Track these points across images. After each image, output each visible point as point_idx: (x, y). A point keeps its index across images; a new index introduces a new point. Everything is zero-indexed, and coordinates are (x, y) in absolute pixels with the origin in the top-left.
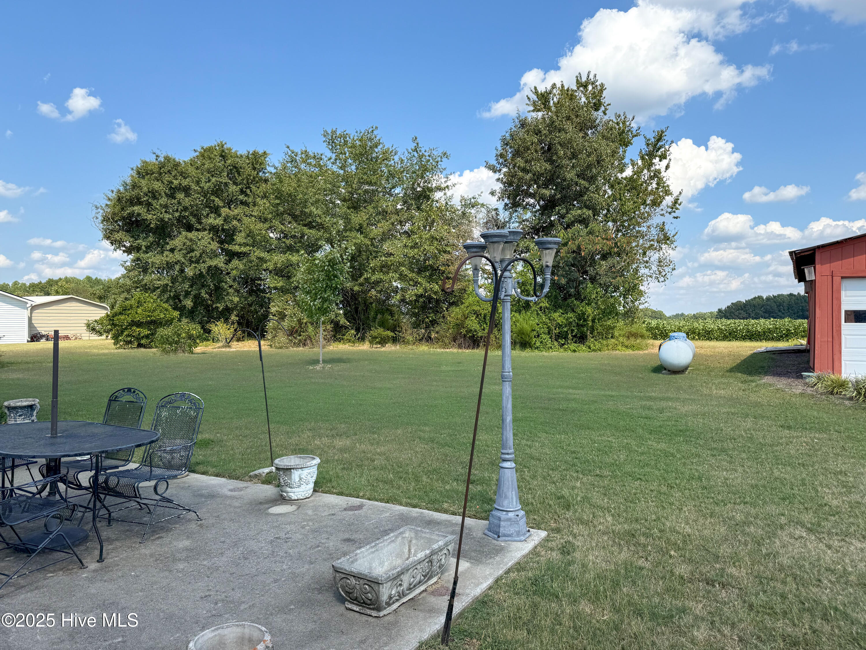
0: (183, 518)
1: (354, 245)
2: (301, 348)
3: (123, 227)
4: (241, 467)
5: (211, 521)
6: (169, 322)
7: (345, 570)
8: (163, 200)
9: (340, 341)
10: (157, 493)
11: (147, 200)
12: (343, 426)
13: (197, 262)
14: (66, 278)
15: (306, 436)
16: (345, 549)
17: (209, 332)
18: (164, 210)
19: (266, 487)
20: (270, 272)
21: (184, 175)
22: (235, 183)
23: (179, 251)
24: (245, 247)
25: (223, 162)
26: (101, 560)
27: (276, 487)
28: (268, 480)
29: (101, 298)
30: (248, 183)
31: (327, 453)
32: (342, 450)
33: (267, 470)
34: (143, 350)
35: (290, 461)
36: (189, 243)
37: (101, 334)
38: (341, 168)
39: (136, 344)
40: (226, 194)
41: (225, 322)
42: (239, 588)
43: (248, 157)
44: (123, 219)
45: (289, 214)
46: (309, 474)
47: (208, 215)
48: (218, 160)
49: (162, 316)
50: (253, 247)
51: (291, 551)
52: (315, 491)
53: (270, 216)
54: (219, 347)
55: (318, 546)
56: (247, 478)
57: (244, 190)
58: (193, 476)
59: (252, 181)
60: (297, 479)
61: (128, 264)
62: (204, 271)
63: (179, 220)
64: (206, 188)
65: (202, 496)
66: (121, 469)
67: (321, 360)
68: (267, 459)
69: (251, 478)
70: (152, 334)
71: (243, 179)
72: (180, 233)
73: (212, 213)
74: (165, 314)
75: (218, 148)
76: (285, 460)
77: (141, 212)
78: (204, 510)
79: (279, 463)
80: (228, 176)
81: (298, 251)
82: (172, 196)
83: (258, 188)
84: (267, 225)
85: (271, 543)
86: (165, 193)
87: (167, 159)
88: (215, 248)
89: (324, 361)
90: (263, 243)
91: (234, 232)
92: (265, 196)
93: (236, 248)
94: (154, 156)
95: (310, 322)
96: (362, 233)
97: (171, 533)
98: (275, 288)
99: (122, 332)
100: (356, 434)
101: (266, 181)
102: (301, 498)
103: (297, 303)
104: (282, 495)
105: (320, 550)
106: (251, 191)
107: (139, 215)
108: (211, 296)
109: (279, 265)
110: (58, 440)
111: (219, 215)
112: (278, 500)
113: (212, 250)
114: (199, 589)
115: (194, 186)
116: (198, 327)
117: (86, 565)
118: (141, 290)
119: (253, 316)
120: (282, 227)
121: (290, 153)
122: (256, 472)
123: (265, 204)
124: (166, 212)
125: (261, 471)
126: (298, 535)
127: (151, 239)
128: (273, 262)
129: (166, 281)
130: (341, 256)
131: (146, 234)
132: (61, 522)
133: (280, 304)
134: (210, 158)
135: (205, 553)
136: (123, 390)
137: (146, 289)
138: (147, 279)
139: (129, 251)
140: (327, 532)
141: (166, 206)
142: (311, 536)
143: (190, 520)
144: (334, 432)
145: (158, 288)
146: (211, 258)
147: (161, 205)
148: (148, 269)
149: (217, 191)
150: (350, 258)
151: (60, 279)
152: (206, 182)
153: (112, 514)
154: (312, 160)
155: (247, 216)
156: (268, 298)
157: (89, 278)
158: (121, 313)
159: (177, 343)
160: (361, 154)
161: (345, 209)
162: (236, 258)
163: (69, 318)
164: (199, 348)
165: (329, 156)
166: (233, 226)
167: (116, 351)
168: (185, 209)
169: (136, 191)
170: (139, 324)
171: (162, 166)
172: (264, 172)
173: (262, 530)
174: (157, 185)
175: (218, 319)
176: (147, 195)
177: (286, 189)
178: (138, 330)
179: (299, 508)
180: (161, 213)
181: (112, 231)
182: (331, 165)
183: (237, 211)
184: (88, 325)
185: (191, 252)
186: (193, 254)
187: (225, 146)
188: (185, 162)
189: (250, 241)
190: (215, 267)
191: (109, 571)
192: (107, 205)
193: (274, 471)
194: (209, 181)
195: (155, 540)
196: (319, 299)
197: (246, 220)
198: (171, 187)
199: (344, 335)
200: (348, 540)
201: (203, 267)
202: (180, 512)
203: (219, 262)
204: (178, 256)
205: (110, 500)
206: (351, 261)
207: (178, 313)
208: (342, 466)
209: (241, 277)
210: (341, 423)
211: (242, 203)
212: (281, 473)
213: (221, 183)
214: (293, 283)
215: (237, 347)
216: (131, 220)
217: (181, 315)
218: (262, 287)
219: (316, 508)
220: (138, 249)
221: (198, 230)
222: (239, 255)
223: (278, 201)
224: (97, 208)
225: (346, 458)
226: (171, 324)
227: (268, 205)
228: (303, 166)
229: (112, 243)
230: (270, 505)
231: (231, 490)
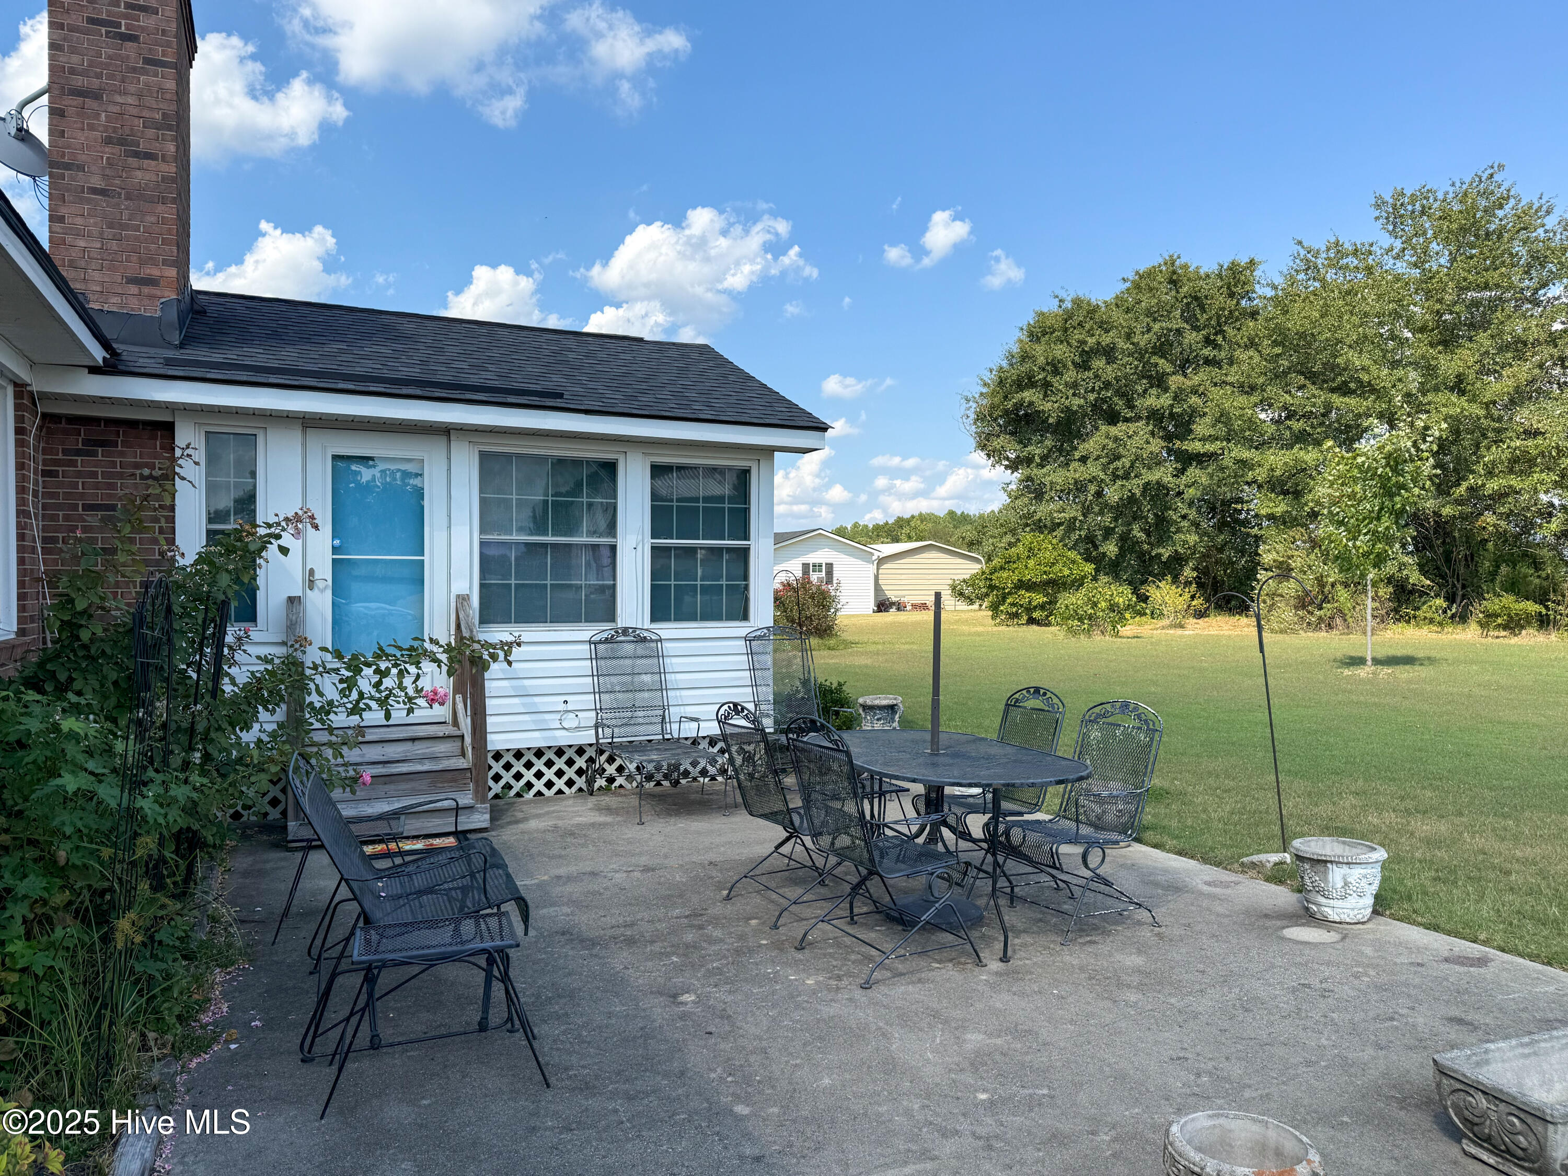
0: (1129, 917)
1: (1445, 420)
2: (1324, 634)
3: (1006, 428)
4: (1224, 845)
5: (1177, 931)
6: (1078, 583)
7: (1464, 1075)
8: (1070, 375)
9: (1408, 622)
10: (1086, 866)
11: (1045, 378)
12: (1429, 794)
13: (1126, 477)
14: (921, 515)
15: (1347, 804)
16: (1453, 1036)
17: (1144, 599)
18: (1071, 391)
19: (1273, 887)
20: (1260, 487)
21: (1106, 326)
22: (1196, 328)
23: (1096, 459)
24: (1212, 442)
25: (1173, 293)
26: (1005, 959)
27: (1293, 891)
28: (1277, 876)
29: (972, 545)
30: (1219, 324)
31: (1397, 843)
32: (1430, 842)
33: (1274, 858)
34: (1035, 627)
35: (1324, 847)
36: (1111, 445)
37: (972, 602)
38: (1415, 265)
39: (1026, 618)
40: (1179, 350)
41: (1174, 582)
42: (1239, 1059)
43: (1220, 276)
44: (1006, 413)
45: (1302, 373)
46: (1365, 877)
47: (1145, 391)
48: (1165, 290)
49: (1066, 572)
50: (1229, 441)
51: (1335, 1015)
52: (1375, 912)
53: (1261, 380)
54: (1163, 628)
55: (1392, 1019)
56: (1236, 866)
57: (1212, 337)
58: (1137, 847)
59: (1227, 318)
60: (1340, 884)
61: (1013, 487)
62: (1138, 492)
63: (1095, 406)
64: (1142, 344)
65: (1157, 884)
66: (1027, 817)
67: (1369, 658)
68: (1273, 837)
69: (1245, 868)
70: (1050, 603)
71: (1211, 318)
72: (1097, 429)
73: (1152, 387)
74: (1070, 569)
75: (1164, 268)
76: (1313, 844)
77: (1034, 399)
78: (1163, 910)
79: (1302, 848)
80: (1182, 315)
81: (1318, 443)
82: (1084, 366)
83: (1239, 329)
84: (1255, 399)
85: (1293, 992)
86: (1073, 362)
87: (1078, 302)
88: (1156, 450)
89: (1377, 661)
90: (1247, 433)
91: (1191, 416)
92: (1252, 344)
93: (1196, 447)
94: (1056, 302)
95: (1342, 583)
96: (1462, 392)
97: (1111, 938)
98: (1271, 517)
99: (1004, 599)
100: (1461, 814)
101: (1254, 314)
102: (1348, 920)
103: (1314, 544)
104: (1307, 909)
105: (1397, 1028)
106: (1224, 338)
107: (1031, 404)
108: (1148, 535)
109: (1278, 473)
110: (941, 760)
111: (1166, 390)
112: (1299, 917)
113: (1151, 453)
114: (1166, 1044)
115: (1121, 344)
116: (1127, 590)
117: (984, 961)
118: (1032, 530)
119: (1225, 571)
120: (1287, 396)
121: (1303, 252)
122: (1255, 858)
123: (1251, 358)
124: (1074, 395)
125: (1263, 857)
126: (1346, 988)
127: (1048, 443)
128: (1267, 466)
129: (1073, 512)
130: (1415, 444)
131: (1042, 436)
132: (950, 886)
133: (1279, 547)
134: (1151, 290)
135: (1171, 984)
136: (1028, 689)
137: (1039, 527)
138: (1043, 510)
139: (1013, 466)
140: (1409, 996)
141: (1075, 385)
142: (1375, 997)
143: (1140, 923)
144: (1410, 804)
145: (1060, 524)
146: (1150, 468)
147: (1066, 384)
148: (1043, 493)
149: (1162, 348)
150: (1435, 448)
151: (913, 517)
152: (1143, 333)
153: (1016, 890)
154: (1350, 259)
155: (1216, 385)
156: (1256, 536)
157: (951, 513)
158: (1002, 568)
159: (1090, 617)
160: (1463, 230)
161: (1424, 349)
162: (1194, 463)
163: (927, 577)
164: (1128, 628)
165: (1386, 246)
166: (1190, 407)
167: (995, 629)
168: (1107, 385)
169: (1028, 366)
170: (1030, 586)
171: (1069, 315)
172: (1250, 299)
173: (1273, 966)
174: (1060, 351)
175: (1161, 576)
176: (1044, 370)
177: (1294, 324)
178: (1028, 595)
179: (1344, 938)
180: (1067, 398)
181: (988, 436)
182: (1392, 261)
183: (1199, 377)
184: (954, 588)
185: (1115, 460)
186: (1118, 464)
187: (1177, 263)
188: (1105, 302)
189: (1221, 430)
190: (1158, 483)
191: (1018, 980)
192: (982, 394)
193: (1289, 861)
194: (1149, 330)
195: (1084, 944)
196: (1365, 534)
197: (1216, 393)
198: (1083, 350)
199: (1418, 609)
200: (1460, 1021)
201: (1135, 486)
202: (1123, 906)
203: (1164, 474)
204: (1093, 469)
205: (1012, 866)
206: (1435, 454)
207: (1093, 566)
208: (1433, 874)
209: (1203, 500)
210: (1424, 788)
211: (1208, 362)
212: (1307, 866)
213: (1170, 330)
214: (1306, 504)
215: (1196, 628)
216: (1017, 415)
217: (1097, 570)
218: (1243, 516)
219: (1379, 945)
220: (1029, 461)
221: (1127, 420)
222: (1200, 459)
223: (1278, 350)
224: (968, 400)
225: (1442, 859)
226: (1082, 585)
227: (1257, 359)
228: (1330, 276)
229: (988, 456)
230: (1285, 922)
231: (1208, 884)
